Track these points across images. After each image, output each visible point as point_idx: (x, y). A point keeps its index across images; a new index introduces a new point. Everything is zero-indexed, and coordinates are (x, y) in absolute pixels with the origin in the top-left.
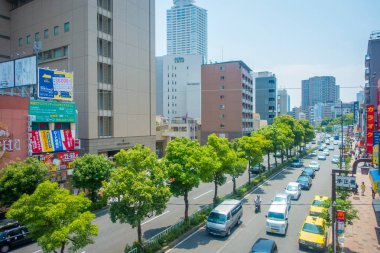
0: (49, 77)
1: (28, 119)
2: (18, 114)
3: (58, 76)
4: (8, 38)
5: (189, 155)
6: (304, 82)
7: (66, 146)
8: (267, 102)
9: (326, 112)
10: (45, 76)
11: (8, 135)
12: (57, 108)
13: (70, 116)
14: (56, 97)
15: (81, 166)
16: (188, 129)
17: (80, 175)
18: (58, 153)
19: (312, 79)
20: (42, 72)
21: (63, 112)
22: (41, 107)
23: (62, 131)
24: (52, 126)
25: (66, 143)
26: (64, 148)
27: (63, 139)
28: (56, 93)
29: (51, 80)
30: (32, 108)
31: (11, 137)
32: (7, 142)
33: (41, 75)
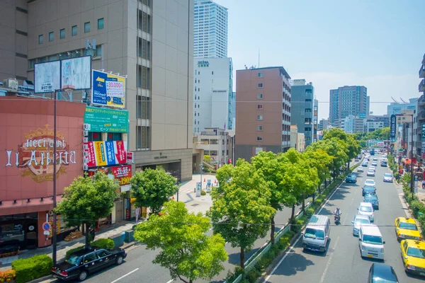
0: (103, 80)
1: (83, 128)
2: (74, 122)
3: (111, 79)
4: (26, 34)
5: (283, 171)
6: (332, 92)
7: (119, 159)
8: (303, 113)
9: (357, 125)
10: (99, 79)
11: (64, 145)
12: (111, 116)
13: (123, 125)
14: (110, 104)
15: (143, 182)
16: (220, 142)
17: (144, 192)
18: (112, 167)
19: (341, 89)
20: (97, 75)
21: (116, 121)
22: (96, 115)
23: (115, 142)
24: (105, 137)
25: (118, 155)
26: (117, 162)
27: (116, 152)
28: (108, 99)
29: (104, 84)
30: (88, 116)
31: (67, 148)
32: (63, 155)
33: (95, 78)
